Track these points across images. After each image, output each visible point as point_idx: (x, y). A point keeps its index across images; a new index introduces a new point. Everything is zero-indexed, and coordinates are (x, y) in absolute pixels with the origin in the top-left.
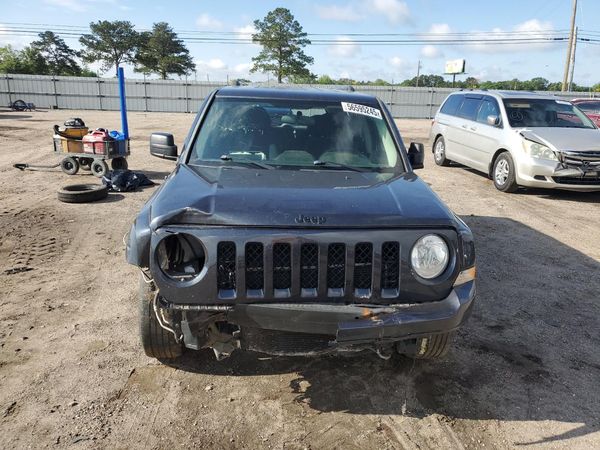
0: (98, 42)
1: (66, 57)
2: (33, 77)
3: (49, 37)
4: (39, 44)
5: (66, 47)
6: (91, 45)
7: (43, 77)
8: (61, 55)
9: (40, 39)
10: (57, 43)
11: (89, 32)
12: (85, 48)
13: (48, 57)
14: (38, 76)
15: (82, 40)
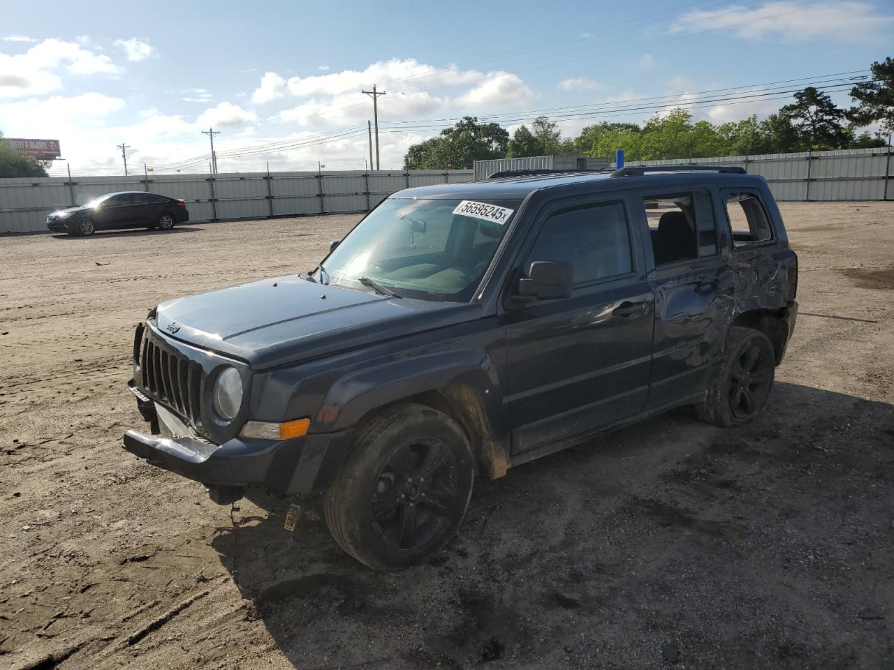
0: (882, 92)
1: (829, 122)
2: (775, 156)
3: (810, 96)
4: (793, 108)
5: (831, 106)
6: (869, 99)
7: (789, 155)
8: (822, 120)
9: (795, 101)
10: (819, 103)
11: (870, 77)
12: (857, 103)
13: (803, 125)
14: (782, 156)
15: (856, 93)
